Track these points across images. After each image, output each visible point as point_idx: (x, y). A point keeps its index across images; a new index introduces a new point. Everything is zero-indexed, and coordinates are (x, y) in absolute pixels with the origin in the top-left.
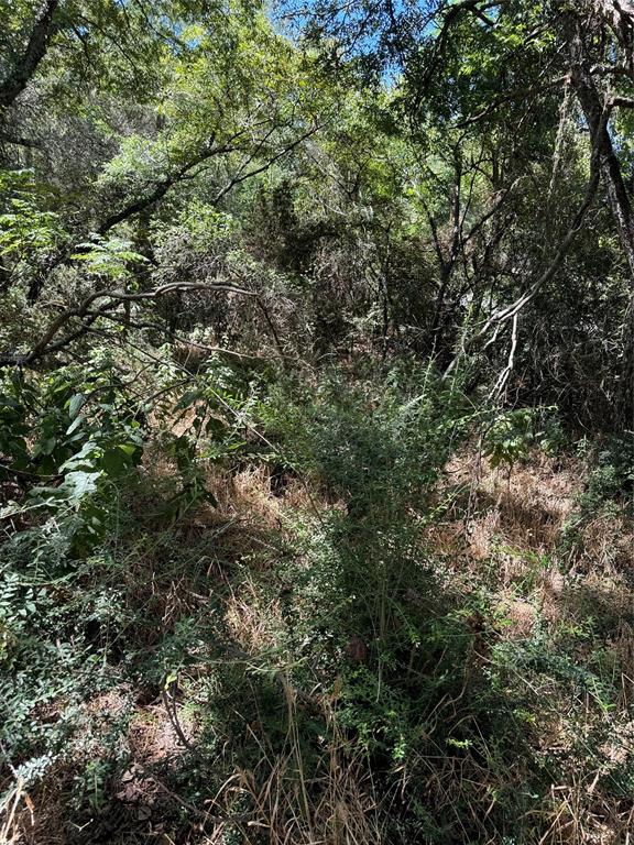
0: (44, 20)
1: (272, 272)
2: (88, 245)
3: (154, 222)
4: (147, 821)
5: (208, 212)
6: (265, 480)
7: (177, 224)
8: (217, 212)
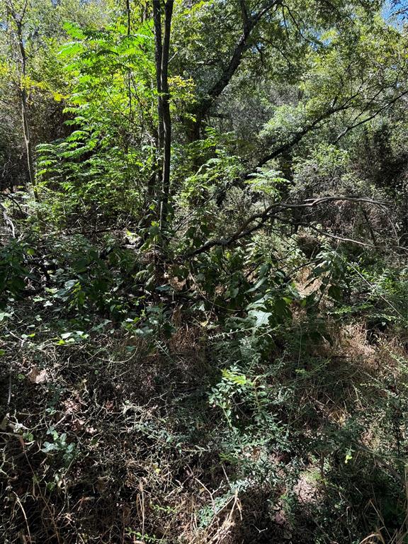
0: (242, 44)
1: (373, 187)
2: (255, 174)
3: (295, 158)
5: (331, 149)
7: (310, 159)
8: (337, 149)
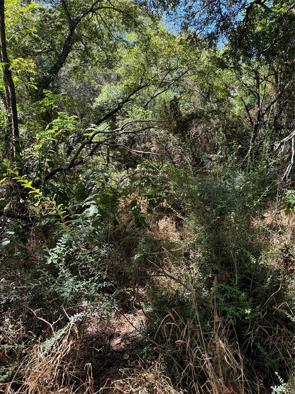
0: (69, 38)
1: (171, 135)
2: (90, 129)
3: (118, 117)
4: (128, 359)
5: (141, 110)
6: (173, 223)
7: (128, 117)
8: (145, 110)
